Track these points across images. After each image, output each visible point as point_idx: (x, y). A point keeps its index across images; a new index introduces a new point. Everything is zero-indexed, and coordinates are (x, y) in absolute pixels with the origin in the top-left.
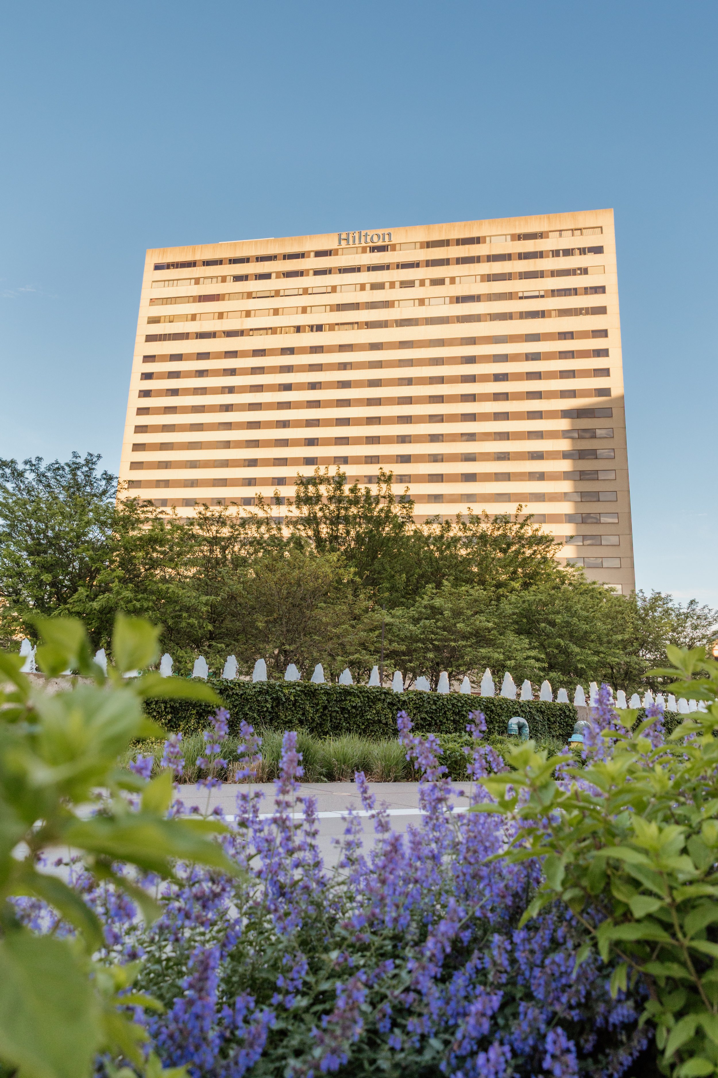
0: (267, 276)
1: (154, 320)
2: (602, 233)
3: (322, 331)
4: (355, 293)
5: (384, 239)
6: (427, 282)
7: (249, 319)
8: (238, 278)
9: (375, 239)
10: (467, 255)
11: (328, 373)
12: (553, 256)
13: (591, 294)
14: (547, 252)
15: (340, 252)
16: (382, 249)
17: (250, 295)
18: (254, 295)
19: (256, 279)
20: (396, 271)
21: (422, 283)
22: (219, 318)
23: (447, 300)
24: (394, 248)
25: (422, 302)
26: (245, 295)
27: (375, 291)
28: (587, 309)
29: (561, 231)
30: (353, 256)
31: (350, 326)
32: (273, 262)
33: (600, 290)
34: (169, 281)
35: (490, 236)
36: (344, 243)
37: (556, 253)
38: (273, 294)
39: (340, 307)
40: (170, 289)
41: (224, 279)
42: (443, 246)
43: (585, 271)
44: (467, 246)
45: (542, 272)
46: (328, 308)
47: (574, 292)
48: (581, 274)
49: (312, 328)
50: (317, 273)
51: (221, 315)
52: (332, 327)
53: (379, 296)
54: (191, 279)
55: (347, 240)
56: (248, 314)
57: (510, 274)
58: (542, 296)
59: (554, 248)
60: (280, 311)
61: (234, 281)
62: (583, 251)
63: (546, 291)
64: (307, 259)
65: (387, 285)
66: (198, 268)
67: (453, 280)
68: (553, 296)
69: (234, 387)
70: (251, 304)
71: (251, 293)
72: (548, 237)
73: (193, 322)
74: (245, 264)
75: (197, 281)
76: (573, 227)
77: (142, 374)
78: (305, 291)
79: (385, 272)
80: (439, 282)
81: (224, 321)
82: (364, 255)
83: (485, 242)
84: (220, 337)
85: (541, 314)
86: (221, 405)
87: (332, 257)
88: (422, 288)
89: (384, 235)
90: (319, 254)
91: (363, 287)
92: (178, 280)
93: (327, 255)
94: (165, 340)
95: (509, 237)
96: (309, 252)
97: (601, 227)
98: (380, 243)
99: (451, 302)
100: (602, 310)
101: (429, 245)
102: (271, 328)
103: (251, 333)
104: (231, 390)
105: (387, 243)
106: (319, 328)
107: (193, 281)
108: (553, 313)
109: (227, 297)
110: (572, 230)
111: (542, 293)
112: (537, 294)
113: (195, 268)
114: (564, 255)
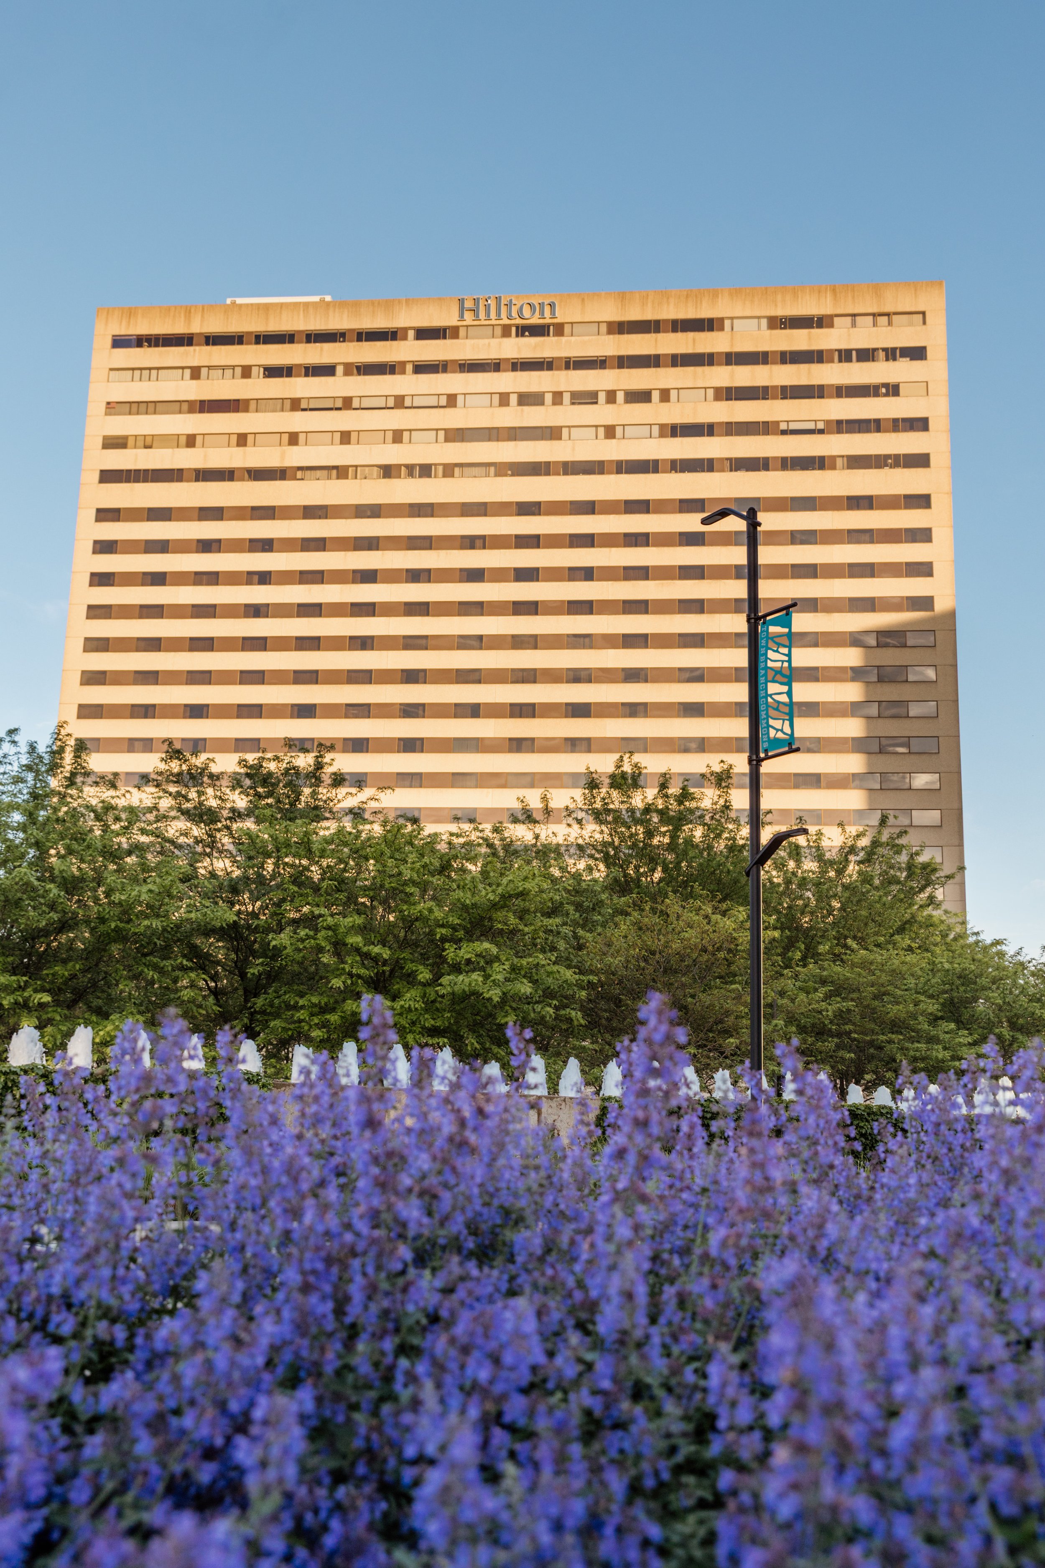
0: (328, 370)
1: (115, 443)
2: (924, 323)
3: (429, 476)
4: (490, 410)
5: (542, 312)
6: (620, 396)
7: (295, 448)
8: (272, 372)
9: (527, 312)
10: (689, 350)
11: (443, 553)
12: (840, 361)
13: (905, 430)
14: (831, 351)
15: (462, 332)
16: (538, 331)
17: (296, 405)
18: (304, 405)
19: (307, 375)
20: (564, 373)
21: (611, 397)
22: (238, 445)
23: (656, 430)
24: (559, 330)
25: (610, 432)
26: (288, 404)
27: (526, 408)
28: (897, 457)
29: (854, 315)
30: (486, 341)
31: (482, 470)
32: (337, 344)
33: (920, 424)
34: (141, 369)
35: (732, 318)
36: (468, 316)
37: (845, 356)
38: (339, 404)
39: (463, 435)
40: (145, 384)
41: (246, 372)
42: (649, 332)
43: (893, 390)
44: (691, 335)
45: (821, 388)
46: (441, 434)
47: (875, 425)
48: (887, 395)
49: (410, 469)
50: (420, 368)
51: (242, 440)
52: (449, 470)
53: (534, 417)
54: (183, 368)
55: (475, 311)
56: (293, 439)
57: (766, 389)
58: (821, 432)
59: (843, 346)
60: (354, 436)
61: (265, 376)
62: (891, 354)
63: (828, 422)
64: (402, 343)
65: (548, 398)
66: (197, 348)
67: (665, 395)
68: (839, 431)
69: (270, 573)
70: (298, 421)
71: (299, 400)
72: (831, 325)
73: (189, 450)
74: (287, 346)
75: (195, 373)
76: (875, 310)
77: (95, 543)
78: (399, 402)
79: (545, 374)
80: (641, 397)
81: (249, 449)
82: (506, 340)
83: (722, 328)
84: (242, 479)
85: (819, 463)
86: (247, 606)
87: (448, 342)
88: (610, 406)
89: (542, 305)
90: (424, 334)
91: (504, 399)
92: (158, 369)
93: (438, 338)
94: (134, 479)
95: (764, 322)
96: (405, 330)
97: (924, 313)
98: (535, 320)
99: (662, 435)
100: (921, 461)
101: (623, 328)
102: (336, 468)
103: (299, 474)
104: (264, 578)
105: (548, 321)
106: (426, 470)
107: (188, 372)
108: (839, 462)
109: (253, 405)
110: (874, 315)
111: (821, 426)
112: (811, 426)
113: (191, 348)
114: (859, 360)
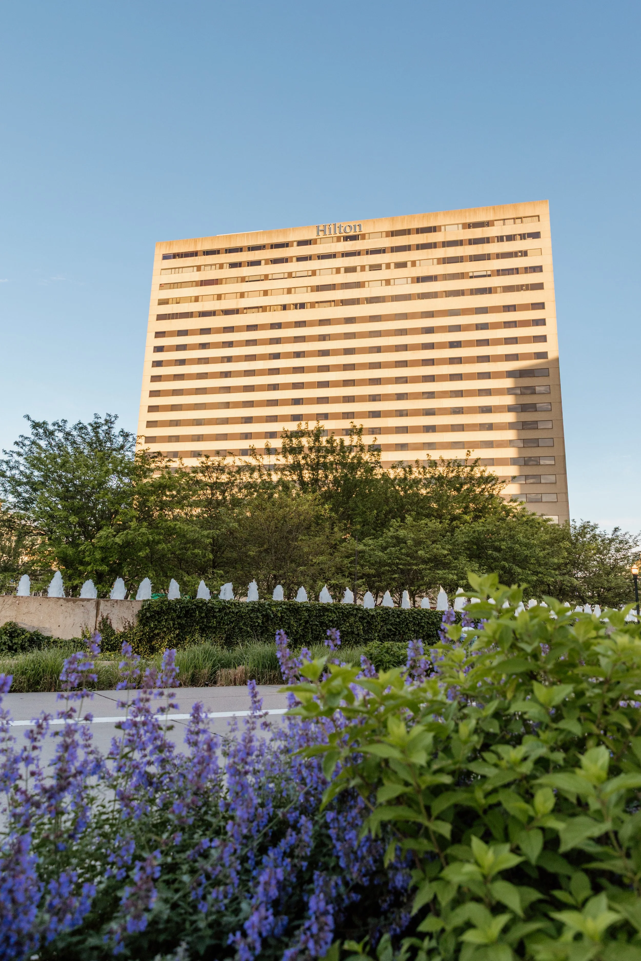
0: (257, 263)
1: (163, 302)
2: (539, 221)
3: (304, 308)
4: (332, 276)
5: (355, 229)
6: (392, 266)
7: (243, 299)
8: (233, 265)
9: (348, 230)
10: (425, 242)
11: (310, 343)
12: (498, 241)
13: (531, 272)
14: (493, 237)
15: (318, 241)
16: (354, 238)
17: (243, 280)
18: (247, 279)
19: (248, 266)
20: (366, 256)
21: (388, 266)
22: (218, 299)
23: (409, 280)
24: (363, 237)
25: (388, 282)
26: (240, 279)
27: (348, 274)
28: (527, 285)
29: (504, 220)
30: (329, 245)
31: (328, 304)
32: (262, 251)
33: (538, 269)
34: (175, 268)
35: (445, 225)
36: (321, 233)
37: (500, 239)
38: (263, 278)
39: (319, 288)
40: (177, 275)
41: (221, 266)
42: (405, 235)
43: (525, 254)
44: (425, 234)
45: (489, 255)
46: (309, 289)
47: (516, 271)
48: (521, 256)
49: (296, 306)
50: (300, 259)
51: (219, 297)
52: (313, 305)
53: (352, 278)
54: (193, 267)
55: (324, 231)
56: (242, 295)
57: (462, 257)
58: (489, 276)
59: (499, 234)
60: (269, 292)
61: (230, 268)
62: (523, 237)
63: (492, 271)
64: (291, 248)
66: (200, 257)
67: (414, 263)
68: (498, 275)
69: (231, 357)
70: (244, 287)
71: (244, 277)
72: (493, 225)
73: (196, 303)
74: (239, 253)
75: (199, 268)
76: (514, 216)
77: (155, 347)
78: (290, 275)
79: (357, 258)
80: (402, 265)
81: (222, 301)
82: (339, 243)
83: (440, 231)
84: (219, 315)
85: (489, 291)
86: (221, 373)
87: (312, 246)
88: (388, 270)
89: (355, 226)
90: (301, 243)
91: (338, 271)
92: (183, 267)
93: (307, 245)
94: (173, 318)
95: (460, 226)
96: (293, 242)
97: (538, 216)
98: (352, 233)
99: (413, 282)
100: (539, 286)
101: (393, 234)
102: (261, 307)
103: (245, 311)
104: (229, 359)
105: (358, 233)
106: (302, 306)
107: (195, 268)
108: (499, 289)
109: (224, 281)
110: (514, 219)
111: (489, 273)
112: (485, 273)
113: (197, 258)
114: (507, 240)
